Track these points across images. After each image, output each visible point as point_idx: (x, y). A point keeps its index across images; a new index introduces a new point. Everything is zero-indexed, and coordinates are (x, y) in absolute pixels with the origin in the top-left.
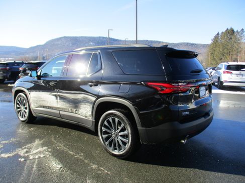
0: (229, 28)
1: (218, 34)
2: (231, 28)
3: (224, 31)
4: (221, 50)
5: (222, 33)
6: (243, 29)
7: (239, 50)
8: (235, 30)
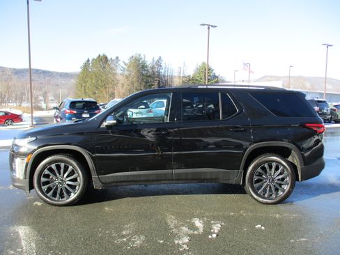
0: (102, 55)
1: (88, 61)
2: (104, 55)
3: (95, 58)
4: (94, 81)
5: (94, 59)
6: (117, 58)
7: (116, 82)
8: (109, 58)
